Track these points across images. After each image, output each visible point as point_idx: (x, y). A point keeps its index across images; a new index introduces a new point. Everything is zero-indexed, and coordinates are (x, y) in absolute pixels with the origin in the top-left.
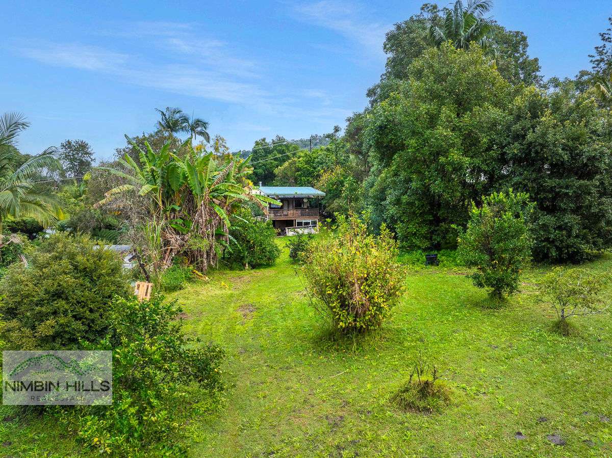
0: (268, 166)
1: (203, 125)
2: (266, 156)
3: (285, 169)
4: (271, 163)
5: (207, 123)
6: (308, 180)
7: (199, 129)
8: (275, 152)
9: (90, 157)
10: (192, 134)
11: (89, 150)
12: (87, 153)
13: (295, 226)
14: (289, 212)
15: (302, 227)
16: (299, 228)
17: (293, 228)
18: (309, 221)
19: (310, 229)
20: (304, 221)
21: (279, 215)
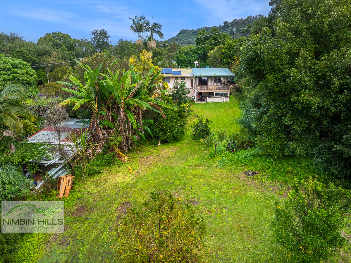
0: (206, 49)
1: (158, 26)
2: (205, 41)
3: (214, 52)
4: (208, 46)
5: (161, 25)
6: (228, 61)
7: (156, 30)
8: (211, 39)
9: (108, 39)
10: (152, 33)
11: (108, 35)
12: (106, 37)
13: (214, 96)
14: (210, 86)
15: (218, 97)
16: (216, 97)
17: (212, 98)
18: (223, 93)
19: (223, 98)
20: (219, 93)
21: (203, 88)
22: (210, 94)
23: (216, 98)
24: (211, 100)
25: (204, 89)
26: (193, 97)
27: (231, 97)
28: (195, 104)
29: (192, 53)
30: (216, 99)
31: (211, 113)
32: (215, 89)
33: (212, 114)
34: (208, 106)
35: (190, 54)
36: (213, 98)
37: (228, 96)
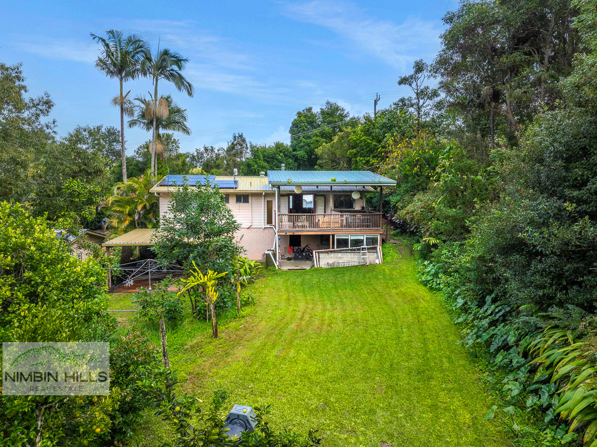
1: (176, 60)
3: (332, 147)
4: (317, 141)
5: (183, 59)
13: (333, 248)
14: (321, 218)
15: (346, 251)
16: (340, 252)
17: (327, 252)
18: (361, 238)
19: (364, 254)
20: (350, 238)
21: (300, 224)
22: (323, 241)
23: (340, 255)
24: (325, 259)
25: (303, 226)
26: (270, 253)
27: (386, 250)
28: (275, 273)
29: (281, 157)
30: (340, 258)
31: (324, 310)
32: (337, 225)
33: (327, 314)
34: (315, 280)
35: (277, 159)
36: (332, 255)
37: (379, 247)
